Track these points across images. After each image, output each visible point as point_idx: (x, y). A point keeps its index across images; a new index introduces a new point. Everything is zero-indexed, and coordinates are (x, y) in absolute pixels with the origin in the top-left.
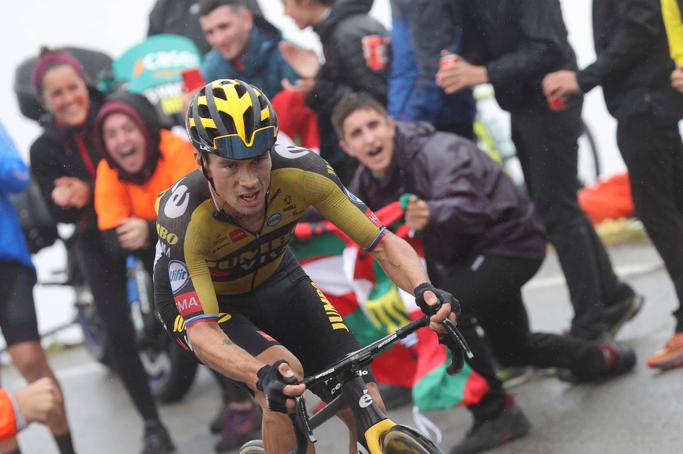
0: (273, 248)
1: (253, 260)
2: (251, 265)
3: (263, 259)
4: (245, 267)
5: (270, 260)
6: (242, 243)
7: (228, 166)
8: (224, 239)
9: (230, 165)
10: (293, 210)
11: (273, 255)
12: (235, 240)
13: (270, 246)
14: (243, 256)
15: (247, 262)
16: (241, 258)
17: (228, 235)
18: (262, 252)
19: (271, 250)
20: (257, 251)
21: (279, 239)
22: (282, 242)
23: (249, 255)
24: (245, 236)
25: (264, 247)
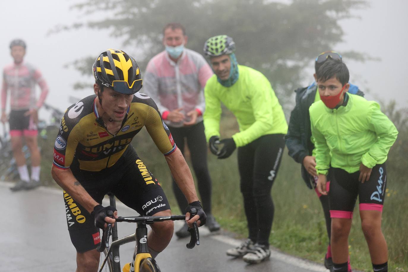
0: (121, 144)
1: (110, 149)
2: (108, 152)
3: (115, 149)
4: (105, 153)
5: (118, 151)
6: (106, 139)
7: (114, 95)
8: (95, 135)
9: (116, 95)
10: (136, 124)
11: (120, 148)
12: (101, 137)
13: (120, 142)
14: (105, 146)
15: (107, 150)
16: (104, 147)
17: (98, 133)
18: (115, 145)
19: (119, 145)
20: (113, 144)
21: (125, 140)
22: (126, 142)
23: (108, 146)
24: (108, 135)
25: (117, 143)
